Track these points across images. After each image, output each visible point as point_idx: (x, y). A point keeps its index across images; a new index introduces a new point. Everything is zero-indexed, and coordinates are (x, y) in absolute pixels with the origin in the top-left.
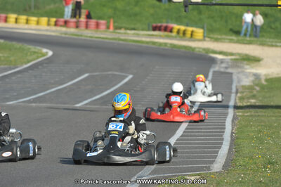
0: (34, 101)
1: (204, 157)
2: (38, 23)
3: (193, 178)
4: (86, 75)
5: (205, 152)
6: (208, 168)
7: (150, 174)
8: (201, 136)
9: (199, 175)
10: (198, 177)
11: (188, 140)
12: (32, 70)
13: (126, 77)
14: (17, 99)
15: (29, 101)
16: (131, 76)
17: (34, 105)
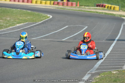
0: (44, 38)
1: (120, 63)
2: (46, 3)
3: (115, 72)
4: (67, 26)
5: (120, 61)
6: (122, 68)
7: (96, 70)
8: (118, 53)
9: (117, 71)
10: (117, 72)
11: (112, 55)
12: (43, 24)
13: (85, 27)
14: (36, 37)
15: (42, 38)
16: (87, 27)
17: (44, 39)
